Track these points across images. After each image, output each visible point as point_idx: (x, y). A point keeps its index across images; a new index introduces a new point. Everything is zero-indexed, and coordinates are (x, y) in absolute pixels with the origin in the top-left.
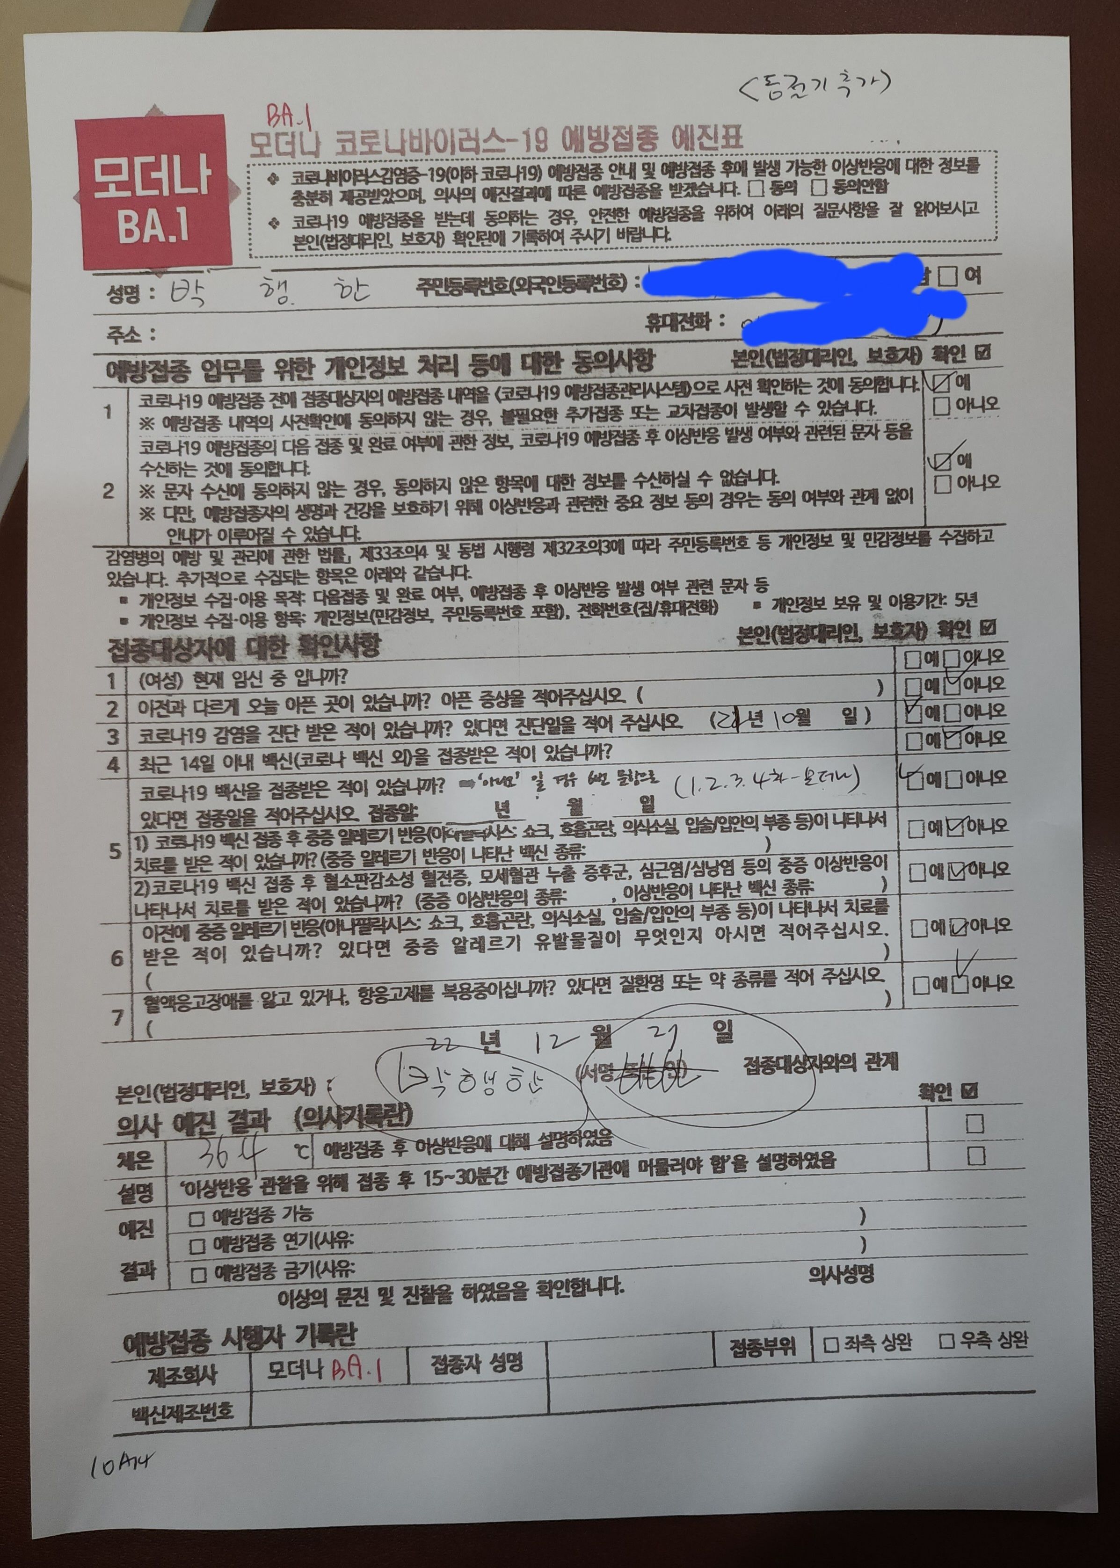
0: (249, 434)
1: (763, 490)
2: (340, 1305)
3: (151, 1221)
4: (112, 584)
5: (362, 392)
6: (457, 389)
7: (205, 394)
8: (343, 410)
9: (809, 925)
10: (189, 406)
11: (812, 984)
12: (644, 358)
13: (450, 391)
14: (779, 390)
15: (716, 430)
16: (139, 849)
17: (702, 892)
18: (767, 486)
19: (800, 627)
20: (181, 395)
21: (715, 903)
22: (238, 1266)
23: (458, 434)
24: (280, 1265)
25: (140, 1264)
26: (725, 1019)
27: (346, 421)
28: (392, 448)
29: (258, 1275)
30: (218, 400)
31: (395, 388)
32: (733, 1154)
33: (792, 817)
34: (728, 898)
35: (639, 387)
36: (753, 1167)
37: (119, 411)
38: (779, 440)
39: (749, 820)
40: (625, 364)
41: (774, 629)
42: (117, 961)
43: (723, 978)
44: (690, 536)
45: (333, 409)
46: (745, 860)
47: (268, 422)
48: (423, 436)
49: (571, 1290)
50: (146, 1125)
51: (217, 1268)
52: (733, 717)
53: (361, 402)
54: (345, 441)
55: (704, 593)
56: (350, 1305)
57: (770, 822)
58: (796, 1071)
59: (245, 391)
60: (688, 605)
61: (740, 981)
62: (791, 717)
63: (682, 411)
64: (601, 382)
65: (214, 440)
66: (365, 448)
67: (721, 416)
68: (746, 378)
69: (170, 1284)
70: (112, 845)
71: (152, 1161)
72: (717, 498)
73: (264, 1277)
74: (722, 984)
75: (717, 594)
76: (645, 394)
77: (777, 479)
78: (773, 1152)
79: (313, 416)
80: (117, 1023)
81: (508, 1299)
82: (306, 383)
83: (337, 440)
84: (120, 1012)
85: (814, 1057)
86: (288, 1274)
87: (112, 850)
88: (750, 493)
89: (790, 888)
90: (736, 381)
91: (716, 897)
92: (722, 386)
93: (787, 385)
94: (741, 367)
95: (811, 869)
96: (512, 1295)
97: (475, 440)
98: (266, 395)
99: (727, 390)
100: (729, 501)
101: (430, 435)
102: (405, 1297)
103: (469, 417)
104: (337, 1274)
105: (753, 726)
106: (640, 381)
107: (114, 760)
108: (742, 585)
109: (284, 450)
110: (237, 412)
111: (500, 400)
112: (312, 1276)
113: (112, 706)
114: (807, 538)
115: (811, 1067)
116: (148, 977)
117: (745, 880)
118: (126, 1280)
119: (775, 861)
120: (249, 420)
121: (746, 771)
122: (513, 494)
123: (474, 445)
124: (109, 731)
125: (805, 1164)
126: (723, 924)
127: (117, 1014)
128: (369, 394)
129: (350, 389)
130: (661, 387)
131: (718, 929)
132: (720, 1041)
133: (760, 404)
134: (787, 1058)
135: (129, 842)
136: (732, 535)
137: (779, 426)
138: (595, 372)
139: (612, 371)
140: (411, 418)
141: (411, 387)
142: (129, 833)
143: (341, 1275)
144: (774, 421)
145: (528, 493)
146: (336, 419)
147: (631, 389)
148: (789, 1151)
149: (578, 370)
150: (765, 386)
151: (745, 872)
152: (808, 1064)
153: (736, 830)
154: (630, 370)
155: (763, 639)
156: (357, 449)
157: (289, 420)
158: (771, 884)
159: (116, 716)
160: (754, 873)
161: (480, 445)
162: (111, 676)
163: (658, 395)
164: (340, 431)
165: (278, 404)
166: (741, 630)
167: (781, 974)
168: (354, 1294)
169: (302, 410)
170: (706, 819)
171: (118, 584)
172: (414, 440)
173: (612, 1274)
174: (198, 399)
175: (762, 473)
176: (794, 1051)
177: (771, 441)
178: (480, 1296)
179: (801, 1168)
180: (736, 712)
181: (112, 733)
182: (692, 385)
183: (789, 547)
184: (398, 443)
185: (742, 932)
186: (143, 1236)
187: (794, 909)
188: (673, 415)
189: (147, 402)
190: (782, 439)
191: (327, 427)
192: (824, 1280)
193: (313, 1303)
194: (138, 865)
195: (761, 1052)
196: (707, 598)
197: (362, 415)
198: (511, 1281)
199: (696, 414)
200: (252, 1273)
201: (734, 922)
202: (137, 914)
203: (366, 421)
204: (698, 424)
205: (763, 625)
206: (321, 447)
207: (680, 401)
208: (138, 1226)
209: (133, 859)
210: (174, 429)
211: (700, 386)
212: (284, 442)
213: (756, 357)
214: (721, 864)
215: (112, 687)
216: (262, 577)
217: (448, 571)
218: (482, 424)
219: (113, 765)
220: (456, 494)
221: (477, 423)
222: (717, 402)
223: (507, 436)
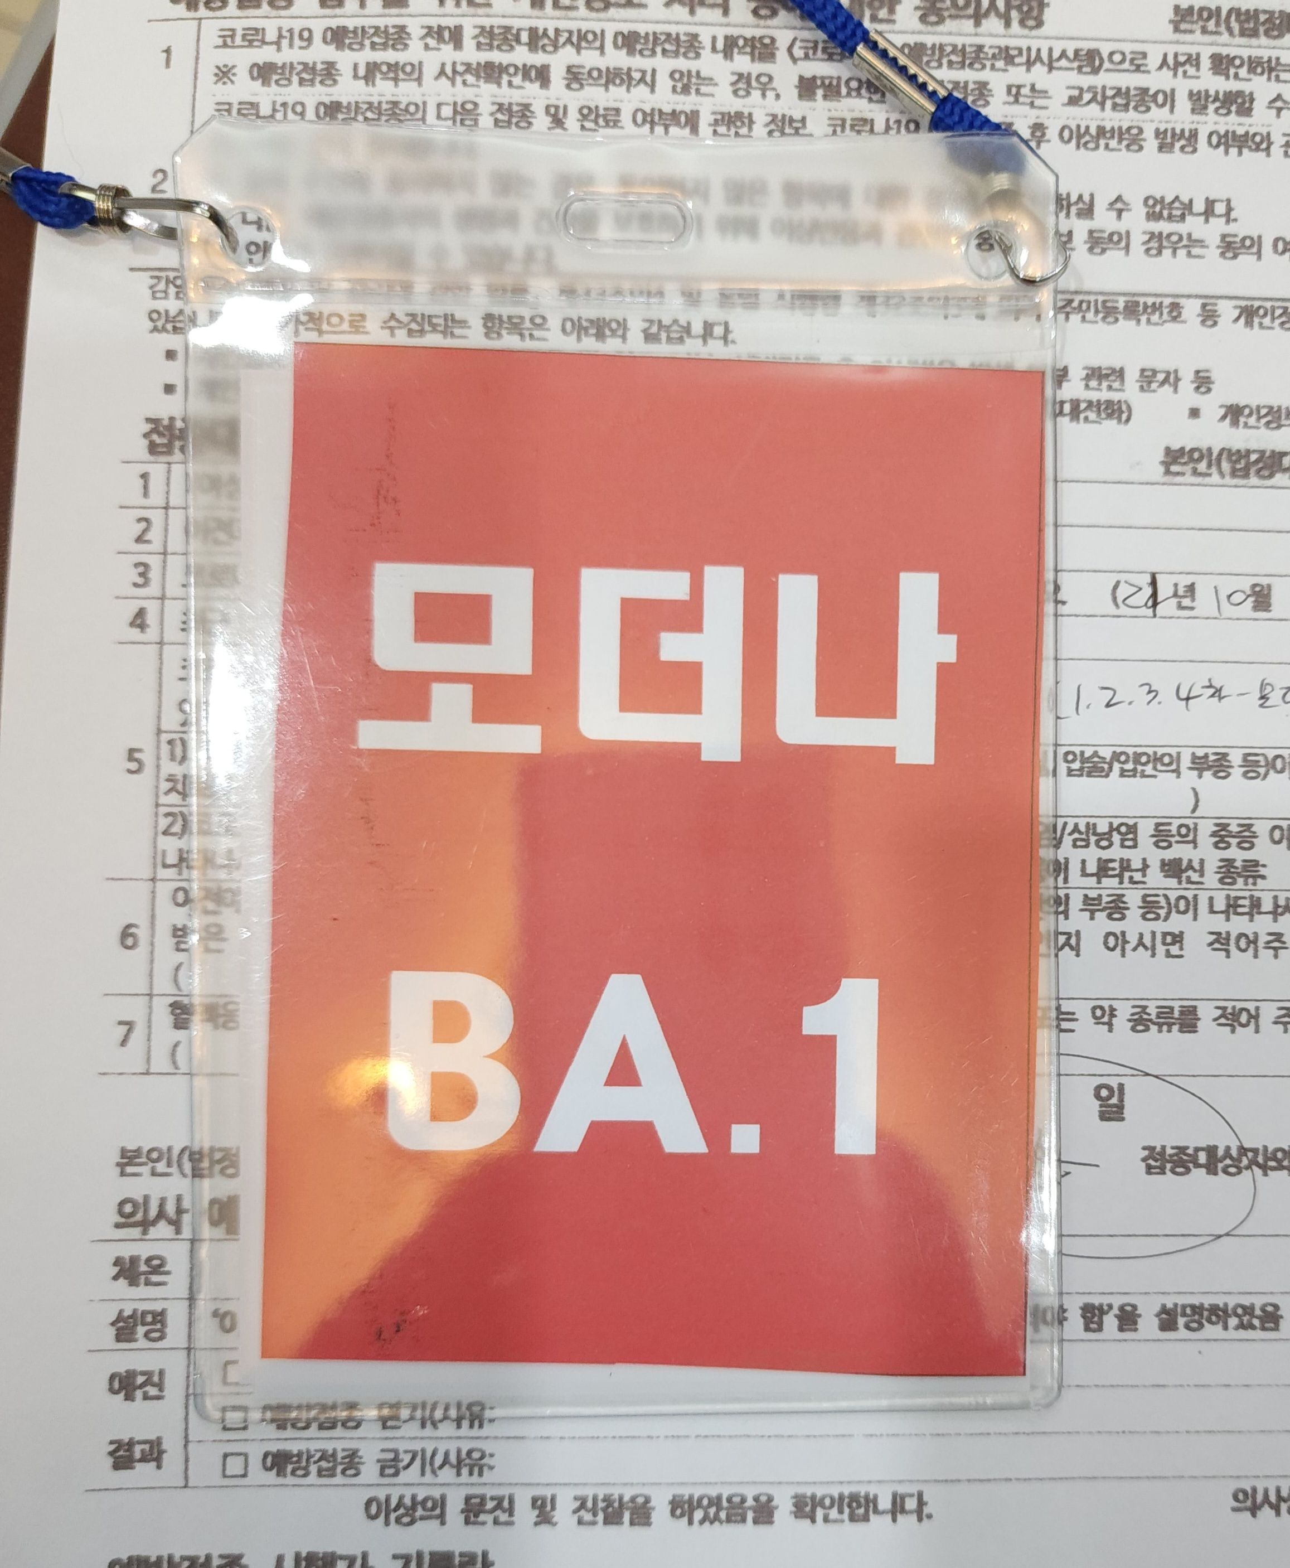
0: (384, 90)
1: (1212, 231)
2: (467, 1522)
3: (161, 1373)
4: (155, 329)
5: (570, 32)
6: (726, 38)
7: (318, 27)
8: (538, 59)
9: (1256, 934)
10: (291, 46)
11: (1257, 1031)
12: (1031, 9)
13: (714, 39)
14: (1243, 72)
15: (1141, 131)
16: (173, 758)
17: (1084, 874)
18: (1217, 226)
19: (1262, 452)
20: (280, 29)
21: (1104, 893)
22: (299, 1455)
23: (725, 110)
24: (370, 1454)
25: (139, 1443)
26: (1114, 1083)
27: (542, 75)
28: (616, 124)
29: (334, 1468)
30: (338, 37)
31: (625, 28)
32: (1117, 1302)
33: (1236, 758)
34: (1126, 883)
35: (1020, 54)
36: (1148, 1324)
37: (183, 58)
38: (1240, 153)
39: (1166, 760)
40: (998, 15)
41: (1220, 454)
42: (130, 941)
43: (1112, 1015)
44: (1092, 298)
45: (521, 55)
46: (1158, 825)
47: (415, 72)
48: (667, 109)
49: (847, 1510)
50: (161, 1214)
51: (266, 1455)
52: (1148, 591)
53: (569, 47)
54: (538, 108)
55: (1110, 388)
56: (484, 1523)
57: (1200, 764)
58: (1225, 1171)
59: (381, 22)
60: (1083, 406)
61: (1140, 1022)
62: (1238, 598)
63: (1087, 97)
64: (959, 41)
65: (327, 100)
66: (572, 121)
67: (1148, 109)
68: (1193, 50)
69: (186, 1478)
70: (131, 751)
71: (168, 1273)
72: (1137, 240)
73: (343, 1472)
74: (1110, 1024)
75: (1130, 392)
76: (1029, 64)
77: (1233, 215)
78: (1181, 1300)
79: (489, 66)
80: (124, 1043)
81: (744, 1520)
82: (481, 11)
83: (526, 107)
84: (130, 1025)
85: (1255, 1151)
86: (383, 1469)
87: (131, 758)
88: (1190, 235)
89: (1228, 871)
90: (1176, 55)
91: (1106, 882)
92: (1154, 61)
93: (1254, 65)
94: (1185, 32)
95: (1263, 842)
96: (750, 1515)
97: (751, 122)
98: (415, 28)
99: (1161, 67)
100: (1156, 244)
101: (678, 108)
102: (575, 1512)
103: (742, 83)
104: (465, 1471)
105: (1180, 607)
106: (1023, 43)
107: (141, 613)
108: (1172, 379)
109: (439, 117)
110: (367, 56)
111: (794, 60)
112: (423, 1474)
113: (144, 525)
114: (1278, 312)
115: (1248, 1167)
116: (177, 969)
117: (1155, 857)
118: (116, 1467)
119: (1205, 828)
120: (384, 68)
121: (1166, 682)
122: (809, 212)
123: (750, 129)
124: (137, 565)
125: (1233, 1321)
126: (1116, 927)
127: (126, 1027)
128: (582, 36)
129: (551, 26)
130: (1056, 55)
131: (1108, 935)
132: (1103, 1117)
133: (1212, 93)
134: (1211, 1150)
135: (158, 747)
136: (1158, 300)
137: (1240, 131)
138: (950, 25)
139: (977, 24)
140: (648, 79)
141: (650, 28)
142: (159, 732)
143: (471, 1474)
144: (1233, 123)
145: (833, 212)
146: (526, 72)
147: (1007, 55)
148: (1207, 1301)
149: (923, 19)
150: (1221, 64)
151: (1156, 844)
152: (1245, 1162)
153: (1143, 776)
154: (1008, 24)
155: (1202, 466)
156: (558, 121)
157: (449, 70)
158: (1197, 866)
159: (148, 542)
160: (1170, 846)
161: (759, 129)
162: (145, 476)
163: (1051, 68)
164: (531, 92)
165: (432, 42)
166: (1168, 451)
167: (1207, 1013)
168: (490, 1505)
169: (470, 53)
170: (1096, 754)
171: (164, 329)
172: (652, 114)
173: (914, 1489)
174: (306, 34)
175: (1210, 204)
176: (1223, 1140)
177: (1227, 152)
178: (698, 1515)
179: (1226, 1328)
180: (1154, 583)
181: (141, 569)
182: (1105, 56)
183: (1249, 324)
184: (626, 118)
185: (1147, 940)
186: (146, 1397)
187: (1232, 907)
188: (1073, 101)
189: (227, 39)
190: (1245, 151)
191: (510, 84)
192: (1254, 1510)
193: (422, 1518)
194: (169, 785)
195: (1169, 1139)
196: (1115, 396)
197: (569, 69)
198: (750, 1493)
199: (1109, 104)
200: (324, 1464)
201: (1133, 925)
202: (165, 866)
203: (574, 77)
204: (1112, 118)
205: (1204, 445)
206: (499, 116)
207: (1086, 81)
208: (140, 1379)
209: (164, 775)
210: (266, 82)
211: (1117, 58)
212: (439, 105)
213: (1209, 18)
214: (1118, 829)
215: (146, 494)
216: (393, 323)
217: (697, 328)
218: (764, 95)
219: (139, 621)
220: (718, 206)
221: (756, 94)
222: (1145, 85)
223: (803, 120)
